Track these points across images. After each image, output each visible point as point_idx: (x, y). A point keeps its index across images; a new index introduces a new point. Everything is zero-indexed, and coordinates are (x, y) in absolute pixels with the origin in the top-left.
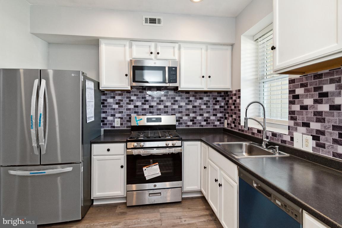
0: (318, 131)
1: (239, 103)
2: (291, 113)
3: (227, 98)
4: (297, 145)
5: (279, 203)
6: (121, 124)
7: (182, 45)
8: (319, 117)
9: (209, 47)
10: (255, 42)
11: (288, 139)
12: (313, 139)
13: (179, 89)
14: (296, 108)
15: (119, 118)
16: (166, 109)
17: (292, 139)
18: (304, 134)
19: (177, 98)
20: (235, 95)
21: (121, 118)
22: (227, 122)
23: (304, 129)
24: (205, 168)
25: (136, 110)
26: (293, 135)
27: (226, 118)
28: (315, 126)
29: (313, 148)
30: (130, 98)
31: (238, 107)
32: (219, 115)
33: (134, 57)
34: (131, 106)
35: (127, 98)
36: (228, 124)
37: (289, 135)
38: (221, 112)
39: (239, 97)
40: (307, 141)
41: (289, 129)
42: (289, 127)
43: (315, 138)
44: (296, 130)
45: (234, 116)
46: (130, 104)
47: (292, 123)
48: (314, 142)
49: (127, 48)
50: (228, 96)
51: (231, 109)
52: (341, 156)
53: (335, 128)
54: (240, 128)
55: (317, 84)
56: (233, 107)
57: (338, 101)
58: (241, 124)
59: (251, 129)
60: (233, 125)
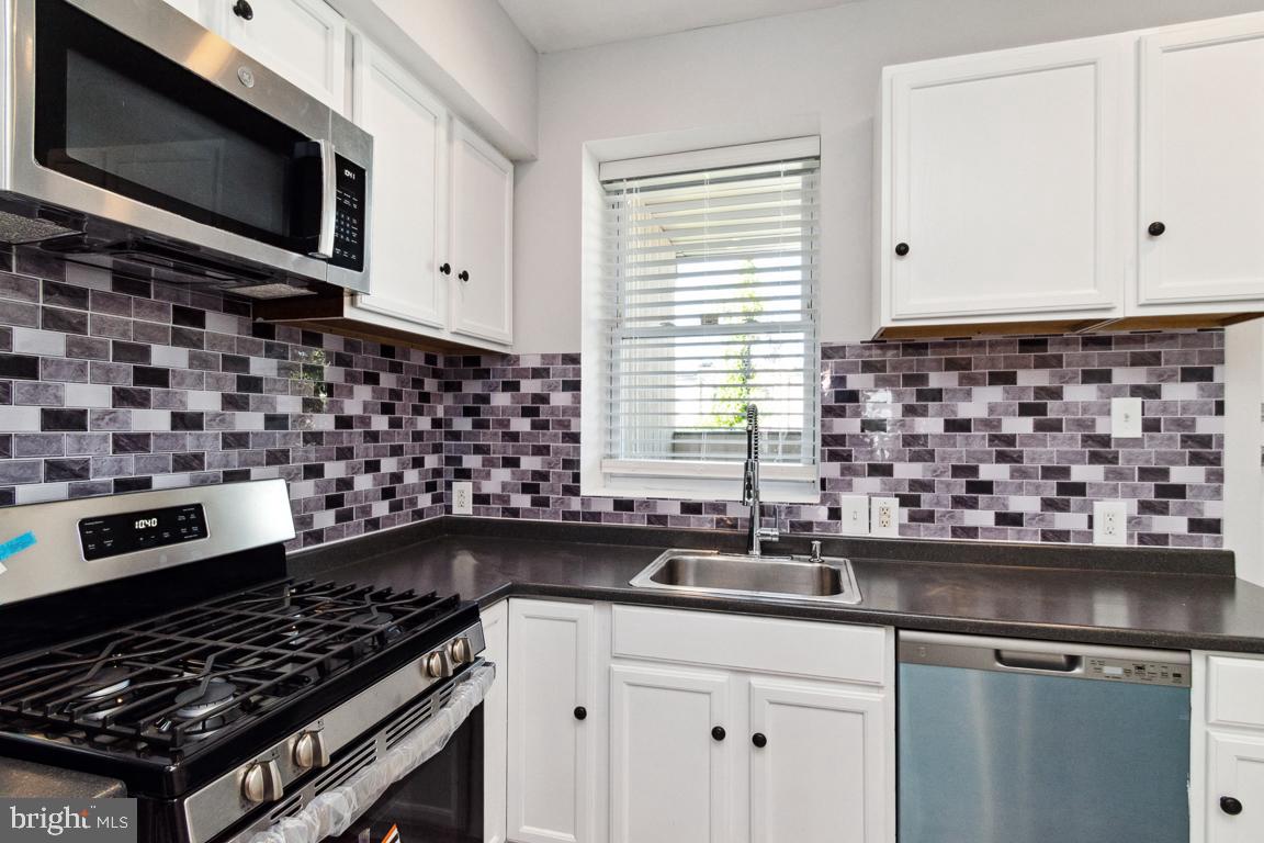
0: (915, 484)
1: (565, 410)
2: (829, 440)
3: (472, 387)
4: (852, 527)
5: (1118, 671)
8: (916, 446)
9: (459, 126)
11: (822, 514)
12: (902, 504)
13: (349, 313)
14: (848, 426)
17: (835, 514)
18: (875, 495)
20: (537, 373)
22: (476, 487)
23: (875, 483)
24: (580, 714)
26: (837, 502)
27: (464, 474)
28: (906, 471)
29: (901, 527)
31: (565, 425)
32: (431, 461)
36: (480, 499)
37: (823, 502)
38: (437, 449)
39: (574, 386)
40: (884, 511)
41: (823, 487)
42: (823, 481)
43: (905, 501)
44: (849, 487)
45: (530, 463)
47: (833, 470)
48: (905, 510)
50: (483, 374)
51: (504, 434)
52: (972, 531)
53: (958, 471)
54: (575, 504)
55: (911, 368)
56: (522, 425)
57: (965, 410)
58: (586, 489)
59: (648, 503)
60: (522, 501)
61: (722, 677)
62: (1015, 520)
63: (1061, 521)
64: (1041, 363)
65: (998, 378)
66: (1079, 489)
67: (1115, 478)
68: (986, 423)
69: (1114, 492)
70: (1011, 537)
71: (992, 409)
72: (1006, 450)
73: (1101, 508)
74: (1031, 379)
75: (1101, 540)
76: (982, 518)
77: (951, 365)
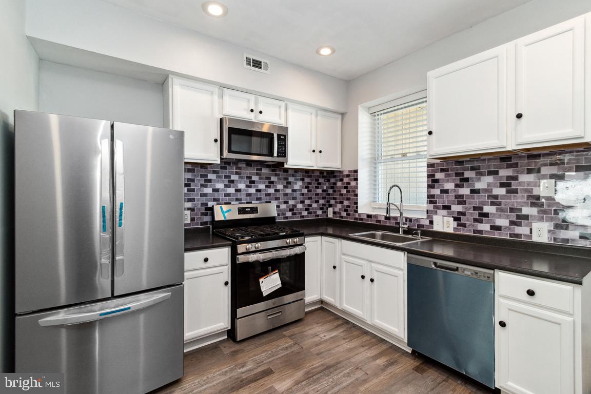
0: (459, 213)
1: (354, 186)
2: (429, 196)
3: (332, 180)
4: (437, 228)
5: (469, 273)
6: (192, 219)
7: (290, 105)
8: (460, 200)
9: (319, 112)
10: (370, 115)
11: (427, 222)
12: (454, 220)
13: (286, 166)
14: (436, 191)
15: (189, 209)
16: (259, 194)
17: (431, 222)
18: (445, 216)
19: (273, 179)
20: (348, 176)
21: (192, 210)
22: (333, 209)
23: (445, 212)
24: (334, 267)
25: (216, 195)
26: (432, 218)
27: (331, 206)
28: (456, 208)
29: (454, 228)
30: (206, 176)
31: (354, 191)
32: (321, 202)
33: (225, 113)
34: (208, 190)
35: (202, 176)
36: (334, 213)
37: (427, 218)
38: (324, 198)
39: (356, 179)
40: (448, 222)
41: (427, 213)
42: (427, 211)
43: (455, 219)
44: (436, 213)
45: (346, 203)
46: (206, 187)
47: (431, 207)
48: (456, 223)
49: (216, 97)
50: (335, 177)
51: (340, 194)
52: (481, 232)
53: (475, 209)
54: (357, 216)
55: (458, 170)
56: (344, 191)
57: (478, 186)
58: (359, 211)
59: (376, 216)
60: (344, 214)
61: (365, 262)
62: (498, 228)
63: (519, 230)
64: (509, 167)
65: (490, 173)
66: (526, 217)
67: (543, 214)
68: (486, 190)
69: (541, 219)
70: (496, 235)
71: (489, 185)
72: (495, 201)
73: (536, 226)
74: (504, 173)
75: (535, 238)
76: (485, 227)
77: (472, 169)
